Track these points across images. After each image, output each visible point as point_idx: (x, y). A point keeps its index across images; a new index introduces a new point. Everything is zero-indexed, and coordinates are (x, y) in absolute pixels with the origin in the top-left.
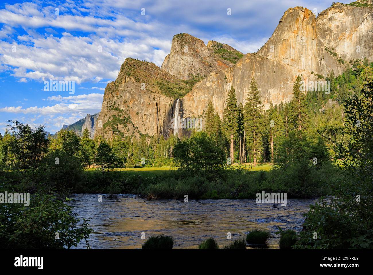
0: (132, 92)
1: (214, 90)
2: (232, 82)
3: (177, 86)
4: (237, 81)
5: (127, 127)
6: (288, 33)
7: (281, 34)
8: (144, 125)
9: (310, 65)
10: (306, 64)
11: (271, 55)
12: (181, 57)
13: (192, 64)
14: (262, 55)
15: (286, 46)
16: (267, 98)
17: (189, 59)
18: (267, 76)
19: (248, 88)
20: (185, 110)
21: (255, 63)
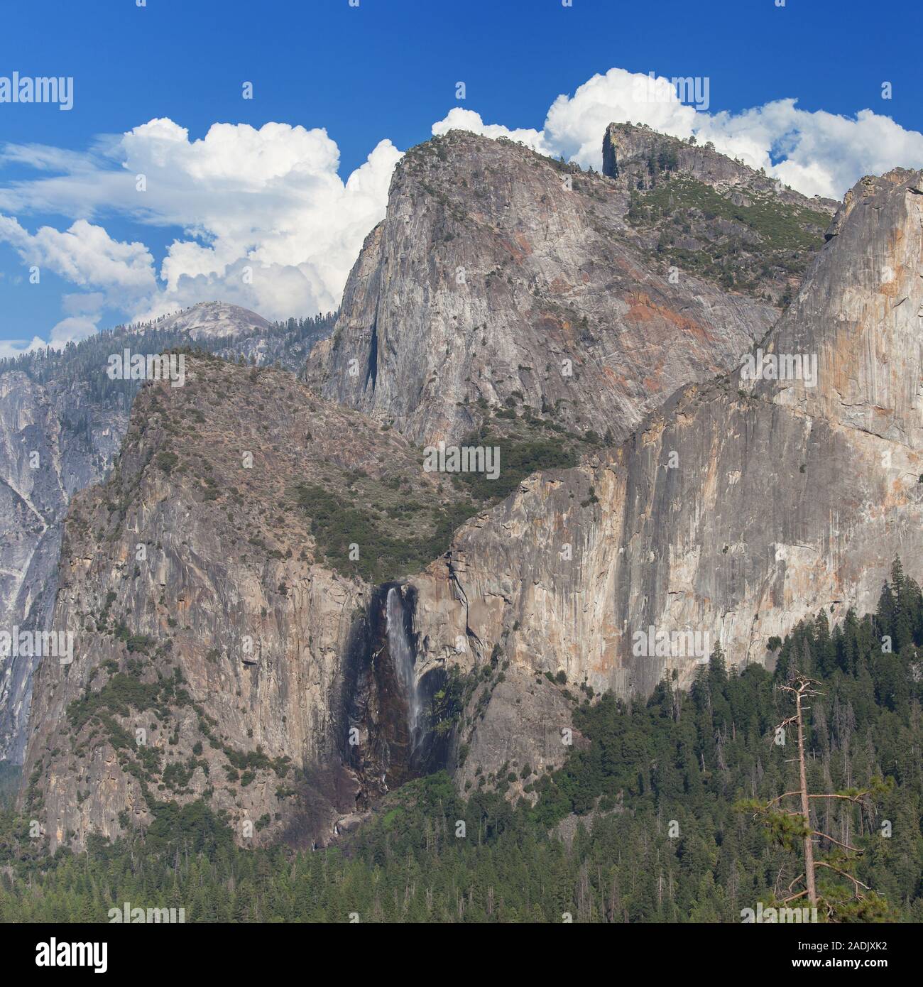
0: (184, 557)
1: (538, 557)
2: (620, 510)
3: (395, 498)
4: (643, 511)
5: (171, 723)
6: (858, 290)
7: (829, 293)
8: (244, 711)
11: (791, 390)
12: (430, 295)
13: (484, 343)
14: (752, 388)
15: (852, 352)
16: (772, 583)
17: (467, 308)
18: (771, 484)
19: (687, 543)
20: (421, 639)
21: (720, 427)
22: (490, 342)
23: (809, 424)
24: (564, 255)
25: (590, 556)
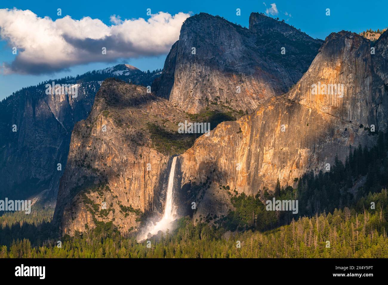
0: (110, 144)
1: (222, 149)
2: (249, 136)
4: (256, 136)
5: (103, 197)
6: (328, 69)
8: (127, 193)
9: (359, 115)
10: (353, 113)
11: (305, 100)
12: (192, 65)
13: (208, 80)
14: (293, 98)
16: (296, 161)
17: (204, 69)
18: (297, 129)
19: (270, 147)
20: (184, 174)
21: (282, 110)
22: (210, 80)
23: (310, 111)
24: (235, 54)
25: (238, 149)
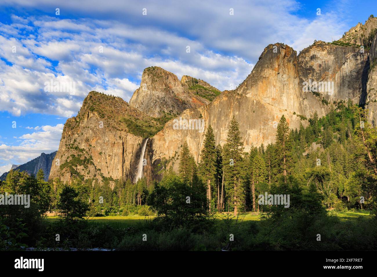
0: (95, 129)
2: (208, 120)
3: (146, 124)
4: (214, 120)
5: (88, 169)
6: (268, 70)
7: (261, 71)
8: (108, 167)
9: (292, 105)
10: (288, 104)
11: (251, 93)
12: (152, 92)
13: (164, 100)
14: (241, 93)
15: (266, 84)
16: (246, 139)
17: (160, 94)
18: (246, 115)
20: (155, 151)
21: (233, 101)
